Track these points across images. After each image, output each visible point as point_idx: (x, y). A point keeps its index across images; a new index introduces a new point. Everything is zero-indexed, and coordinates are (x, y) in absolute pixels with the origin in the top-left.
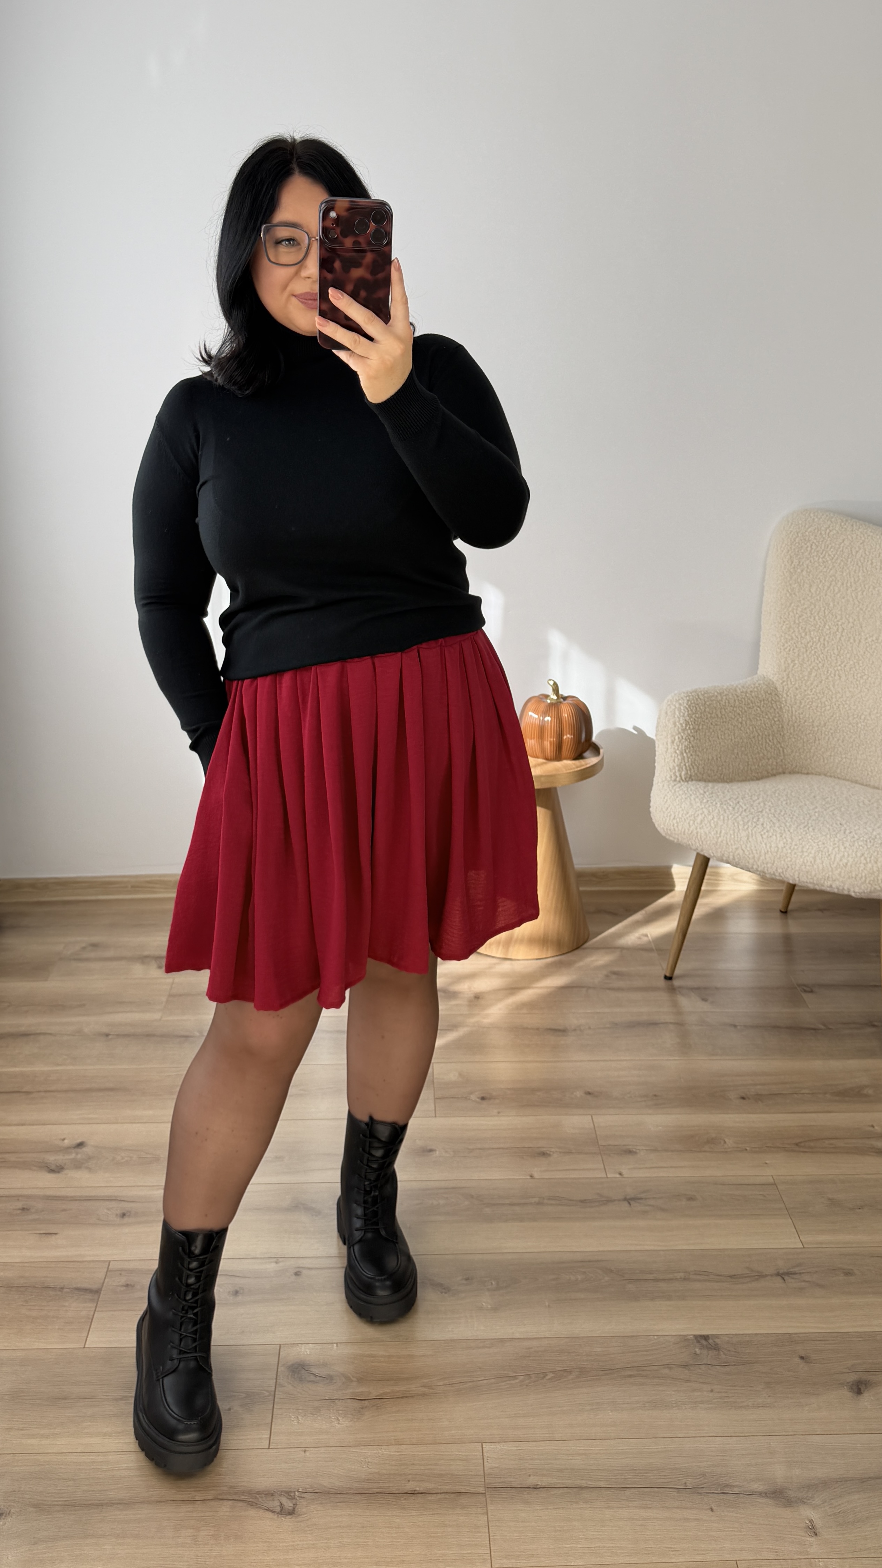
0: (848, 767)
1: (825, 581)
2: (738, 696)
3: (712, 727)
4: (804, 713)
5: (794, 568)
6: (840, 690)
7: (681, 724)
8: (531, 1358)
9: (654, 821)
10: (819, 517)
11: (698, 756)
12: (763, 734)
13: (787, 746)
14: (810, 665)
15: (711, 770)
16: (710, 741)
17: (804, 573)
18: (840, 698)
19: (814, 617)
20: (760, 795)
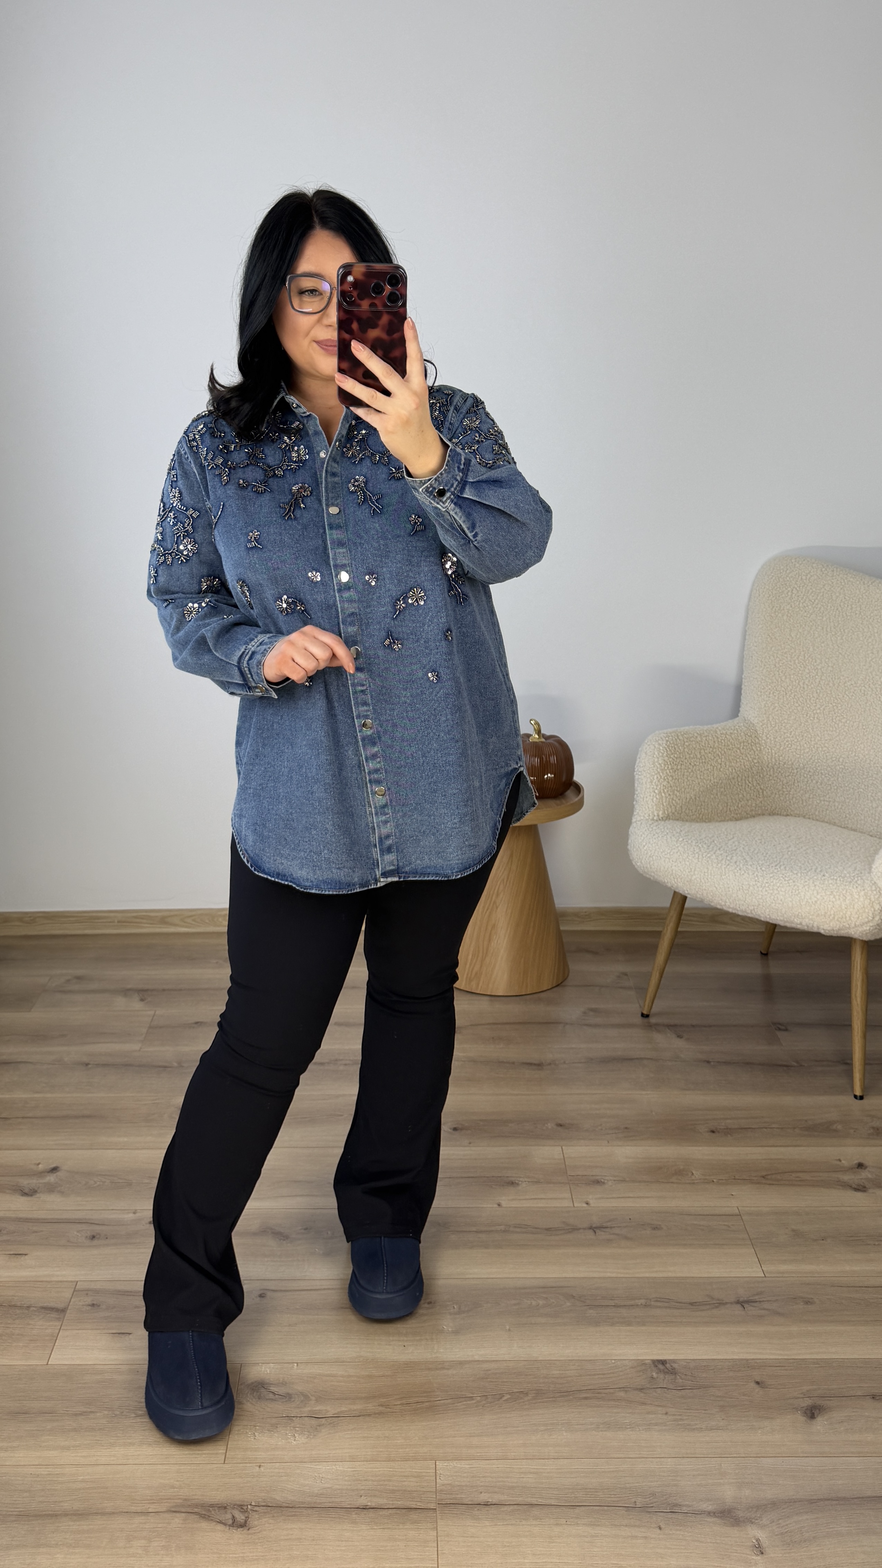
0: (827, 810)
1: (805, 625)
2: (718, 738)
3: (691, 767)
4: (783, 756)
5: (775, 612)
6: (819, 732)
7: (660, 764)
8: (489, 1380)
9: (631, 858)
10: (800, 562)
11: (676, 795)
12: (742, 775)
13: (767, 788)
14: (790, 709)
15: (689, 810)
16: (688, 780)
17: (785, 617)
18: (818, 740)
19: (795, 661)
20: (735, 834)
